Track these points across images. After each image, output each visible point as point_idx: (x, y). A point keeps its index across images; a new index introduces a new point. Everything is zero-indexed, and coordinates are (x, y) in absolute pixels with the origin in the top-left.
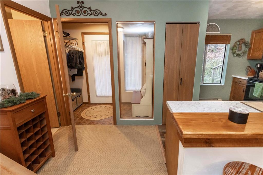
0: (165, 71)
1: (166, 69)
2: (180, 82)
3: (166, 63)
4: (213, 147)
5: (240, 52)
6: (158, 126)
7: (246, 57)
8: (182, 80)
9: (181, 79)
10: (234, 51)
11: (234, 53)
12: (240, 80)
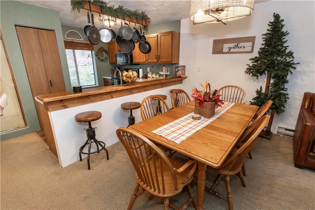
0: (29, 75)
1: (29, 72)
2: (50, 84)
3: (28, 67)
4: (68, 107)
5: (103, 58)
6: (37, 132)
7: (108, 62)
8: (52, 82)
9: (50, 81)
10: (98, 57)
11: (99, 59)
12: (108, 80)
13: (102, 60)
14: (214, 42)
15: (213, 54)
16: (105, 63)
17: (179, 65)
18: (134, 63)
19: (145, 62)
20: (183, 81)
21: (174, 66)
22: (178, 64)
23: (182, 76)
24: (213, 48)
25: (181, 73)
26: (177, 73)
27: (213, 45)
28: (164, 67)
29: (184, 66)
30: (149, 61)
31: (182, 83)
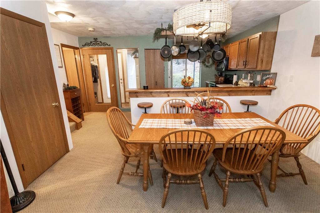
3: (147, 72)
5: (209, 64)
7: (214, 68)
10: (204, 63)
11: (205, 65)
13: (207, 66)
14: (315, 39)
15: (312, 56)
16: (211, 68)
17: (270, 72)
18: (229, 69)
19: (236, 68)
20: (273, 92)
21: (262, 73)
22: (270, 70)
23: (268, 86)
24: (314, 48)
25: (269, 81)
26: (264, 82)
27: (314, 44)
28: (249, 74)
29: (276, 74)
30: (238, 67)
31: (270, 94)
